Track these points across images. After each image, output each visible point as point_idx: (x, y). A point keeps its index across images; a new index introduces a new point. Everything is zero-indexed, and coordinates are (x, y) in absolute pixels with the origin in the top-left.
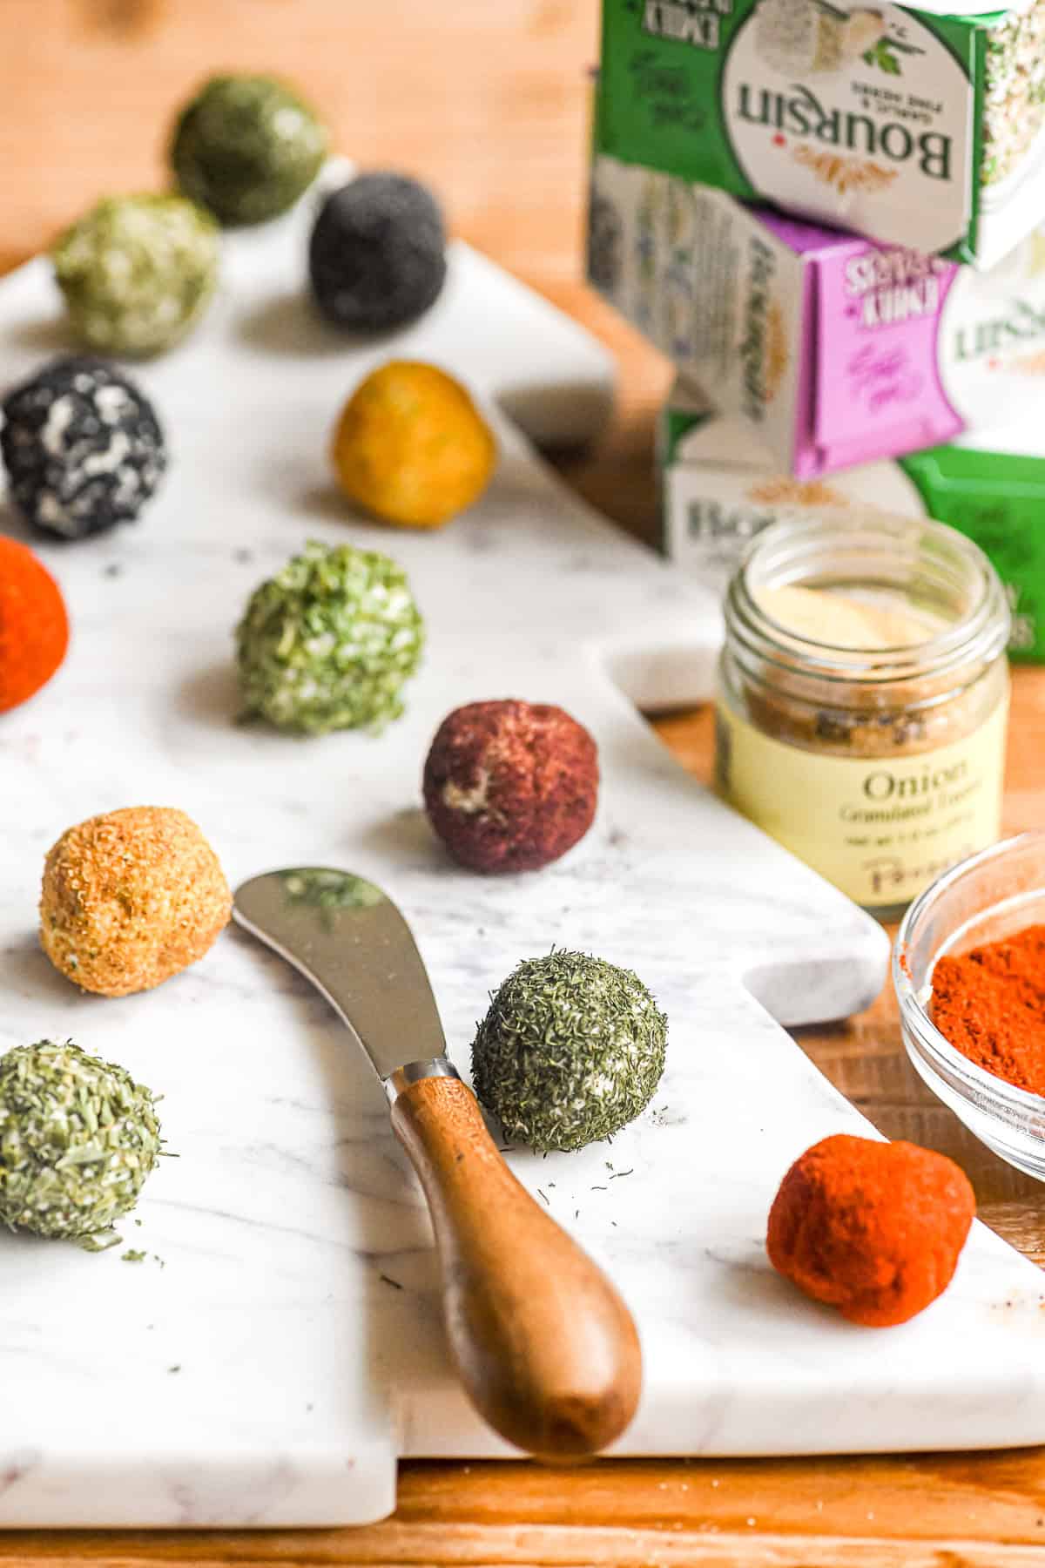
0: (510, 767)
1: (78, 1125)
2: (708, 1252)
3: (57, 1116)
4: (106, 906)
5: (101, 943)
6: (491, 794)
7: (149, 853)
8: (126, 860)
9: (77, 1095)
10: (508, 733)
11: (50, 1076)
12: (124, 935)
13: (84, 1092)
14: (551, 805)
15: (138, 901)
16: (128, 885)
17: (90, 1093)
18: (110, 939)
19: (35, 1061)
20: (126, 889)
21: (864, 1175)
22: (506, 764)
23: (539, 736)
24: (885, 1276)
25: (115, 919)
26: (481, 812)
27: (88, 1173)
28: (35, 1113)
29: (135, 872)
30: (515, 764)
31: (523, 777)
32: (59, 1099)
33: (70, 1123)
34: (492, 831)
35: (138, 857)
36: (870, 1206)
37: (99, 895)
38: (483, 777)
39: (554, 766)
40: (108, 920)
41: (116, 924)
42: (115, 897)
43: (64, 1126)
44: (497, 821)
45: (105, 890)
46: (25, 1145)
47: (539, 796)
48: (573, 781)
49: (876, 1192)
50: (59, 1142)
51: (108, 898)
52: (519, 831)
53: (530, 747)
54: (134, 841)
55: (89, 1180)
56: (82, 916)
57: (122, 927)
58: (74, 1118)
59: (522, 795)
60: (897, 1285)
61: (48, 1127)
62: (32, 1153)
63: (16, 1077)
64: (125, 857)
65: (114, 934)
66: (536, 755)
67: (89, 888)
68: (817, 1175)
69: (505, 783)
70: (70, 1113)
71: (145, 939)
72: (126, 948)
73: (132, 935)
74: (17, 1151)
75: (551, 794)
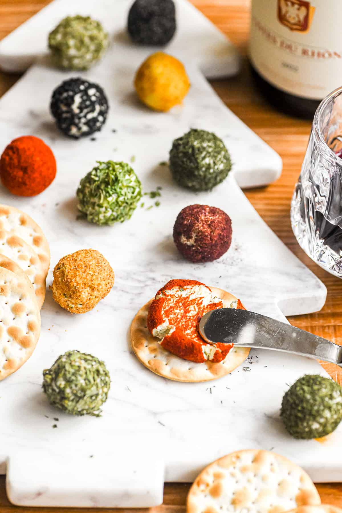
0: (203, 233)
1: (88, 383)
3: (81, 381)
4: (86, 290)
5: (84, 301)
6: (196, 241)
7: (97, 271)
8: (90, 274)
9: (86, 373)
10: (202, 220)
11: (77, 368)
12: (92, 297)
13: (88, 372)
14: (216, 245)
15: (96, 286)
16: (93, 282)
17: (90, 371)
18: (87, 299)
19: (71, 364)
20: (92, 284)
22: (201, 231)
23: (213, 222)
25: (89, 293)
26: (193, 246)
27: (94, 398)
28: (75, 382)
29: (94, 277)
30: (204, 232)
31: (206, 236)
32: (81, 376)
33: (86, 384)
34: (196, 252)
35: (94, 272)
37: (83, 287)
38: (194, 235)
39: (217, 232)
40: (87, 294)
41: (89, 295)
42: (88, 287)
43: (84, 384)
44: (198, 249)
45: (85, 285)
46: (72, 392)
47: (212, 242)
48: (224, 236)
50: (83, 390)
51: (86, 287)
52: (205, 252)
53: (209, 226)
54: (91, 267)
55: (94, 400)
56: (78, 294)
57: (91, 295)
58: (87, 381)
59: (207, 242)
61: (79, 386)
62: (75, 395)
63: (66, 370)
64: (89, 273)
65: (89, 298)
66: (211, 229)
67: (80, 285)
69: (201, 238)
70: (85, 380)
71: (98, 297)
72: (92, 301)
73: (94, 297)
74: (70, 395)
75: (216, 241)
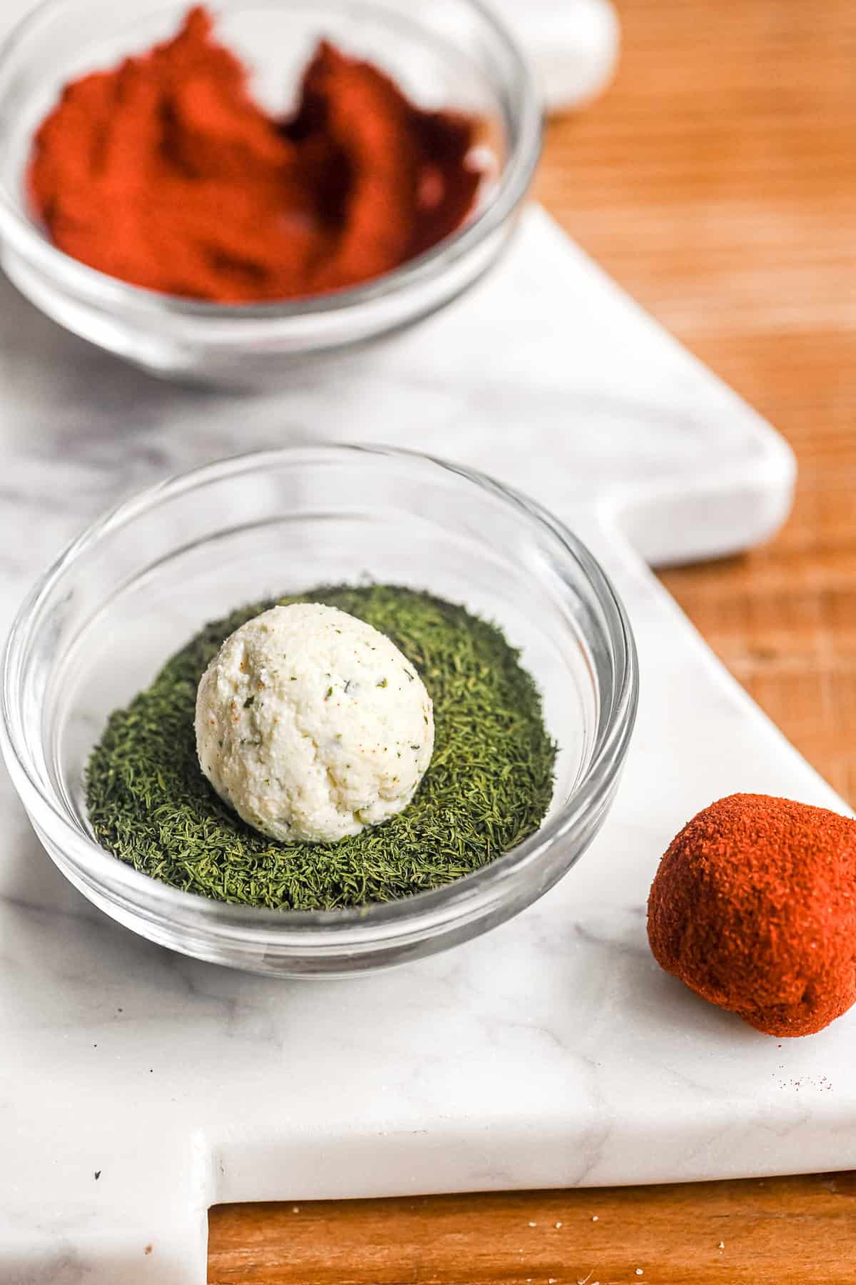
2: (578, 929)
21: (764, 868)
24: (794, 991)
36: (773, 911)
49: (780, 892)
60: (808, 999)
68: (705, 864)
